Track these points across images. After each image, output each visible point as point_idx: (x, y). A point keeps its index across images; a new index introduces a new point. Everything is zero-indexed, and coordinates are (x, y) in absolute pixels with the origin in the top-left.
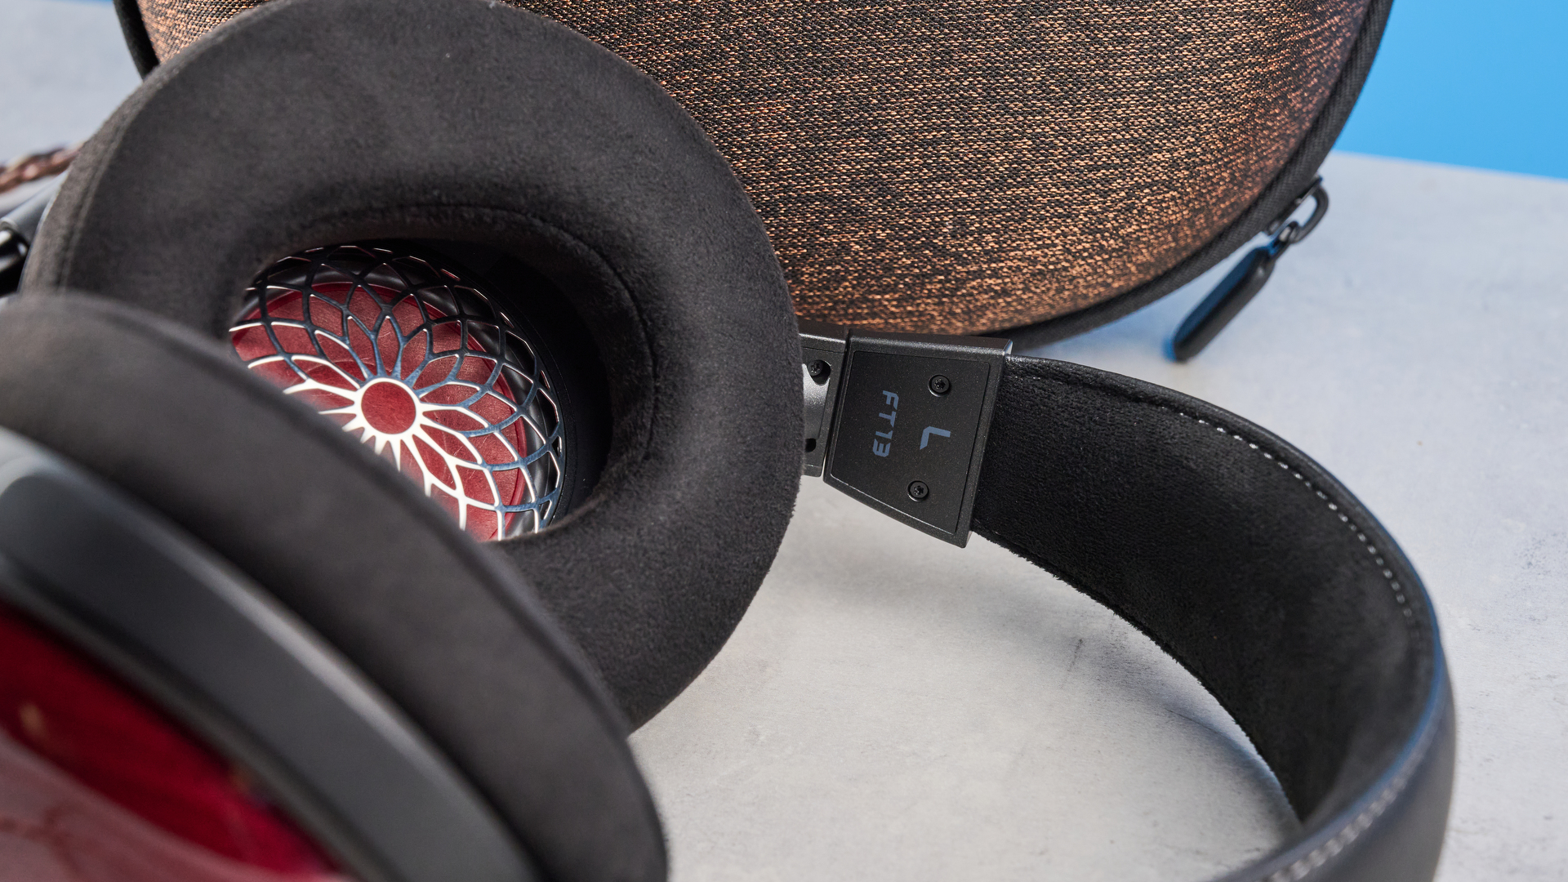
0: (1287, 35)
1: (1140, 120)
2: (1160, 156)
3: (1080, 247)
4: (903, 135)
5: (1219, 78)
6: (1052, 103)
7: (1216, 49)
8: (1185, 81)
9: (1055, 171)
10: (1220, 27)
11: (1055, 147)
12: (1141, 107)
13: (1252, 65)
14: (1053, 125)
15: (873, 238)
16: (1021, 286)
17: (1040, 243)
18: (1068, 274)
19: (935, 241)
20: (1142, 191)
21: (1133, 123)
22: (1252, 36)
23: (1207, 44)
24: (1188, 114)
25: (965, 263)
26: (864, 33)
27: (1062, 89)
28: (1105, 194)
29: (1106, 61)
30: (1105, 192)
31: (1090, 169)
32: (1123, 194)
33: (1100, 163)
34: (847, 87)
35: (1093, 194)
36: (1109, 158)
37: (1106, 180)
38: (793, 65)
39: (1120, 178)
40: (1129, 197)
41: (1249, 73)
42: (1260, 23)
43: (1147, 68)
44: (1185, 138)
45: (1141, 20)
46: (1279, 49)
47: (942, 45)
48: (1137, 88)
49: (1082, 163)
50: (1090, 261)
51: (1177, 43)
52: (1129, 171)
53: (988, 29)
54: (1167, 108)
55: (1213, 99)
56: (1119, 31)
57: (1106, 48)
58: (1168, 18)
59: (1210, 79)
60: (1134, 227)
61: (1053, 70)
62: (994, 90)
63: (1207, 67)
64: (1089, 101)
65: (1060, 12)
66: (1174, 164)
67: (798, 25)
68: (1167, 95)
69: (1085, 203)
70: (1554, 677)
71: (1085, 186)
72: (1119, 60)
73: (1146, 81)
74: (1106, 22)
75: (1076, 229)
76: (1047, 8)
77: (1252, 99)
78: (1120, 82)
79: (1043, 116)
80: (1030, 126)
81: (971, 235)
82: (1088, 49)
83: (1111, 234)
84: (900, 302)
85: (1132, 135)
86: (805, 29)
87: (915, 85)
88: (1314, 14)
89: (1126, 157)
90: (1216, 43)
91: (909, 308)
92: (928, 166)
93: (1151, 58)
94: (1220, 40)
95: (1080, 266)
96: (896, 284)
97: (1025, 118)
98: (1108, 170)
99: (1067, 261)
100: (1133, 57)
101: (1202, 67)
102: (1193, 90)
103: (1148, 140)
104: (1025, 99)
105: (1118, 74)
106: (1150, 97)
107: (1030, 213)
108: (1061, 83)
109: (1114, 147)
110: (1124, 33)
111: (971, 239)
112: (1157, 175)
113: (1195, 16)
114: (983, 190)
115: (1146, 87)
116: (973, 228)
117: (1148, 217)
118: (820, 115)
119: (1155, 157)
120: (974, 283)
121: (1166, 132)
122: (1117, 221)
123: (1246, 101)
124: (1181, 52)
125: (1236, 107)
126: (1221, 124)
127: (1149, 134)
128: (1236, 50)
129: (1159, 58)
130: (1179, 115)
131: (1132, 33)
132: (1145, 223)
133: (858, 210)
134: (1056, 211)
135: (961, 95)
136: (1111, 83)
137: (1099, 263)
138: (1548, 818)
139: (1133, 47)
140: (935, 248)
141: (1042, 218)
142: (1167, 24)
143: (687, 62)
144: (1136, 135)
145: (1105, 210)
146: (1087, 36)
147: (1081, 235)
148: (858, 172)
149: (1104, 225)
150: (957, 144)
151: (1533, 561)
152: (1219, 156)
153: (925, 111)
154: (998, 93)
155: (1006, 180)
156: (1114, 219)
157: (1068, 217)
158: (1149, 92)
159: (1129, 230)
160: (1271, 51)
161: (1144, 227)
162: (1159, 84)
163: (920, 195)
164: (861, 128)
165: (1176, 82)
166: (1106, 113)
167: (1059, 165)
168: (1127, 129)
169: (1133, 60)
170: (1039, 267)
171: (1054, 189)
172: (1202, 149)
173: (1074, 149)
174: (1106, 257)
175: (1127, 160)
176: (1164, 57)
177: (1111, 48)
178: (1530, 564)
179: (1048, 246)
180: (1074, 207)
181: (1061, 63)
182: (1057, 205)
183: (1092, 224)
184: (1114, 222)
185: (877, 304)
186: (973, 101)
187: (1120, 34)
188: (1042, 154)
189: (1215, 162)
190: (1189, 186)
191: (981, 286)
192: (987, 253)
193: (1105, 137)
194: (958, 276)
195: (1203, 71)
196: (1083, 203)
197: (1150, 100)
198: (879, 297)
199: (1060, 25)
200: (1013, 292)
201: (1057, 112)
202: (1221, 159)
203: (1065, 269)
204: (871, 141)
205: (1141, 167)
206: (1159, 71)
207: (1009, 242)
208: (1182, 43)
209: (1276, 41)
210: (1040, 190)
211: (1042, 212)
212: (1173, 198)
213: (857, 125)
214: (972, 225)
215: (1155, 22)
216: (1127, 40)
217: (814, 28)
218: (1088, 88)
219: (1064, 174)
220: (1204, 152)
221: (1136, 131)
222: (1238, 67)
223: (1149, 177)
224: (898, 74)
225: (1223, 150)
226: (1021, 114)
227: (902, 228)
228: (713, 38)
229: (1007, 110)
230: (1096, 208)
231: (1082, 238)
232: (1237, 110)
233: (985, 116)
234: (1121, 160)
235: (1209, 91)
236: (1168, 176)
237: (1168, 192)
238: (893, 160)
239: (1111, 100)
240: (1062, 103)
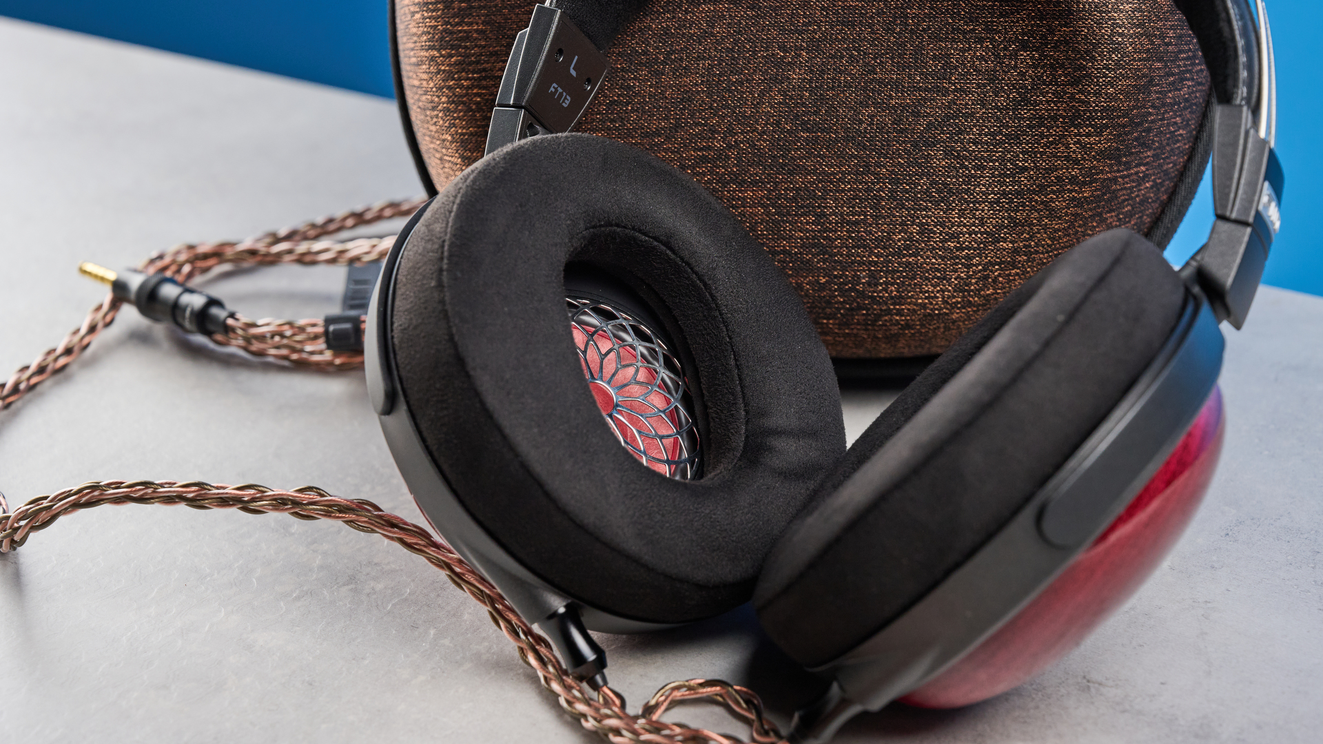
0: (1097, 174)
1: (991, 220)
2: (1005, 245)
3: (954, 300)
4: (836, 216)
5: (1046, 197)
6: (933, 204)
7: (1044, 178)
8: (1022, 198)
9: (934, 248)
10: (1047, 164)
11: (935, 233)
12: (991, 212)
13: (1070, 191)
14: (933, 218)
15: (817, 281)
16: (918, 323)
17: (927, 295)
18: (949, 318)
19: (858, 287)
20: (994, 267)
21: (986, 221)
22: (1070, 172)
23: (1038, 175)
24: (1024, 219)
25: (879, 303)
26: (815, 150)
27: (939, 196)
28: (968, 267)
29: (969, 180)
30: (968, 265)
31: (958, 249)
32: (980, 268)
33: (964, 246)
34: (803, 183)
35: (960, 266)
36: (970, 243)
37: (968, 257)
38: (769, 166)
39: (978, 257)
40: (984, 269)
41: (1068, 196)
42: (1076, 164)
43: (996, 187)
44: (1022, 235)
45: (994, 155)
46: (1091, 183)
47: (864, 161)
48: (990, 199)
49: (952, 245)
50: (963, 311)
51: (1017, 172)
52: (984, 253)
53: (894, 153)
54: (1009, 214)
55: (1042, 211)
56: (979, 161)
57: (970, 171)
58: (1012, 155)
59: (1040, 197)
60: (991, 290)
61: (933, 183)
62: (896, 192)
63: (1037, 189)
64: (957, 204)
65: (941, 146)
66: (1016, 251)
67: (774, 141)
68: (1010, 206)
69: (956, 271)
70: (1209, 603)
71: (954, 260)
72: (978, 180)
73: (995, 195)
74: (970, 155)
75: (950, 288)
76: (933, 143)
77: (1071, 214)
78: (978, 194)
79: (927, 212)
80: (918, 218)
81: (881, 286)
82: (958, 171)
83: (975, 294)
84: (840, 326)
85: (985, 229)
86: (779, 145)
87: (845, 185)
88: (1120, 163)
89: (981, 243)
90: (1044, 174)
91: (847, 331)
92: (852, 238)
93: (999, 180)
94: (1047, 173)
95: (958, 313)
96: (836, 314)
97: (915, 212)
98: (969, 251)
99: (947, 309)
100: (987, 179)
101: (1034, 189)
102: (1027, 203)
103: (997, 233)
104: (915, 200)
105: (977, 189)
106: (998, 206)
107: (918, 274)
108: (938, 191)
109: (973, 236)
110: (982, 163)
111: (880, 288)
112: (1004, 257)
113: (1030, 156)
114: (887, 257)
115: (996, 199)
116: (881, 281)
117: (1000, 285)
118: (785, 199)
119: (1002, 245)
120: (886, 318)
121: (1009, 229)
122: (978, 285)
123: (1066, 214)
124: (1020, 178)
125: (1060, 218)
126: (1049, 228)
127: (997, 230)
128: (1058, 181)
129: (1005, 181)
130: (1018, 219)
131: (988, 163)
132: (999, 289)
133: (807, 263)
134: (936, 275)
135: (874, 194)
136: (972, 194)
137: (971, 313)
138: (1162, 684)
139: (988, 173)
140: (858, 292)
141: (927, 278)
142: (1012, 159)
143: (704, 159)
144: (988, 230)
145: (969, 277)
146: (958, 163)
147: (954, 292)
148: (807, 238)
149: (970, 287)
150: (871, 225)
151: (1230, 533)
152: (1049, 249)
153: (851, 202)
154: (898, 195)
155: (902, 252)
156: (976, 283)
157: (944, 279)
158: (997, 202)
159: (988, 292)
160: (1084, 183)
161: (999, 291)
162: (1004, 198)
163: (847, 256)
164: (810, 210)
165: (1016, 198)
166: (968, 213)
167: (937, 245)
168: (982, 225)
169: (987, 181)
170: (928, 311)
171: (934, 260)
172: (1036, 243)
173: (947, 235)
174: (975, 309)
175: (982, 246)
176: (1008, 180)
177: (973, 172)
178: (1228, 534)
179: (932, 298)
180: (948, 273)
181: (940, 179)
182: (936, 271)
183: (961, 286)
184: (976, 286)
185: (825, 326)
186: (882, 198)
187: (979, 163)
188: (926, 237)
189: (1047, 253)
190: (1029, 267)
191: (891, 320)
192: (892, 298)
193: (968, 229)
194: (875, 312)
195: (1034, 192)
196: (953, 271)
197: (998, 208)
198: (825, 321)
199: (941, 154)
200: (914, 327)
201: (936, 210)
202: (1051, 251)
203: (946, 314)
204: (816, 219)
205: (992, 251)
206: (1004, 189)
207: (906, 293)
208: (1021, 172)
209: (1088, 177)
210: (924, 260)
211: (927, 275)
212: (1017, 274)
213: (807, 208)
214: (881, 279)
215: (1003, 157)
216: (984, 168)
217: (784, 144)
218: (957, 196)
219: (940, 251)
220: (1037, 245)
221: (988, 227)
222: (1060, 192)
223: (998, 258)
224: (835, 178)
225: (1051, 245)
226: (913, 210)
227: (836, 277)
228: (721, 146)
229: (903, 206)
230: (962, 275)
231: (955, 294)
232: (1060, 220)
233: (889, 209)
234: (978, 245)
235: (1039, 205)
236: (1012, 259)
237: (1013, 270)
238: (830, 232)
239: (972, 205)
240: (939, 205)
